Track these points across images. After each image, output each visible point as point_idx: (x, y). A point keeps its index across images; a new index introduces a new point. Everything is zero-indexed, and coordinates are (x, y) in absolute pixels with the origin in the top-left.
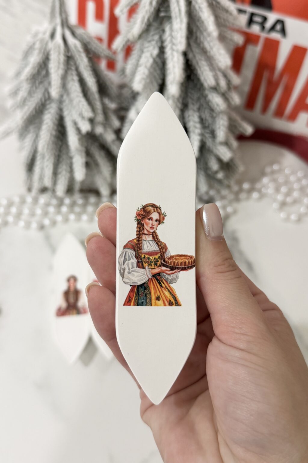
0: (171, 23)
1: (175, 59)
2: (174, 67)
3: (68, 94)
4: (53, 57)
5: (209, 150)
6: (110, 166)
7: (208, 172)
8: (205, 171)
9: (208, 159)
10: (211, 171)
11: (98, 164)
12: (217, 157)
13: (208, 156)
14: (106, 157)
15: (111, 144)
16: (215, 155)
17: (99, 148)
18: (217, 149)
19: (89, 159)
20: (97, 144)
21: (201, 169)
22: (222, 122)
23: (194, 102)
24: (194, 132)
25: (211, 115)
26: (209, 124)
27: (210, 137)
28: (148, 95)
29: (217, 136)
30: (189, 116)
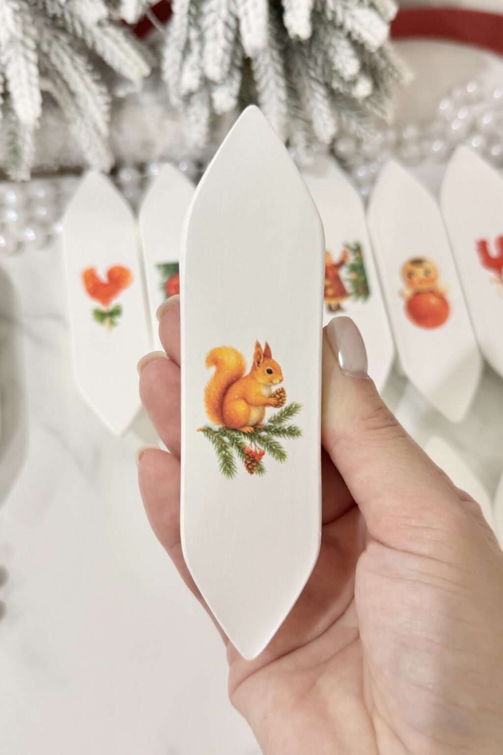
5: (333, 23)
6: (101, 93)
7: (336, 85)
8: (327, 85)
9: (334, 47)
10: (342, 79)
11: (72, 94)
12: (355, 37)
13: (334, 41)
14: (88, 71)
15: (97, 31)
16: (349, 35)
17: (69, 49)
18: (353, 17)
19: (48, 86)
20: (64, 39)
21: (316, 80)
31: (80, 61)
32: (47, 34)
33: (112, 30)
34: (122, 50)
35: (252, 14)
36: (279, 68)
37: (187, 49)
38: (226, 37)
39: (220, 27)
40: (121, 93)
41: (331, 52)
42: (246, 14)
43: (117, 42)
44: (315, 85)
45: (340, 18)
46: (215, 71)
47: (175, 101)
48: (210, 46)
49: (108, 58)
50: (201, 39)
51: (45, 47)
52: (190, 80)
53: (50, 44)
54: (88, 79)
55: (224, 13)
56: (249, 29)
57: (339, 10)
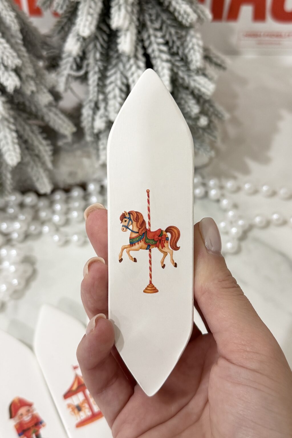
6: (48, 145)
9: (184, 99)
12: (196, 92)
16: (192, 92)
18: (194, 80)
22: (194, 40)
23: (154, 17)
24: (159, 57)
25: (179, 36)
26: (178, 48)
27: (183, 66)
28: (90, 7)
29: (192, 61)
30: (149, 37)
34: (60, 119)
39: (117, 92)
40: (60, 143)
42: (134, 81)
45: (187, 82)
48: (111, 103)
50: (105, 99)
52: (100, 124)
57: (186, 78)
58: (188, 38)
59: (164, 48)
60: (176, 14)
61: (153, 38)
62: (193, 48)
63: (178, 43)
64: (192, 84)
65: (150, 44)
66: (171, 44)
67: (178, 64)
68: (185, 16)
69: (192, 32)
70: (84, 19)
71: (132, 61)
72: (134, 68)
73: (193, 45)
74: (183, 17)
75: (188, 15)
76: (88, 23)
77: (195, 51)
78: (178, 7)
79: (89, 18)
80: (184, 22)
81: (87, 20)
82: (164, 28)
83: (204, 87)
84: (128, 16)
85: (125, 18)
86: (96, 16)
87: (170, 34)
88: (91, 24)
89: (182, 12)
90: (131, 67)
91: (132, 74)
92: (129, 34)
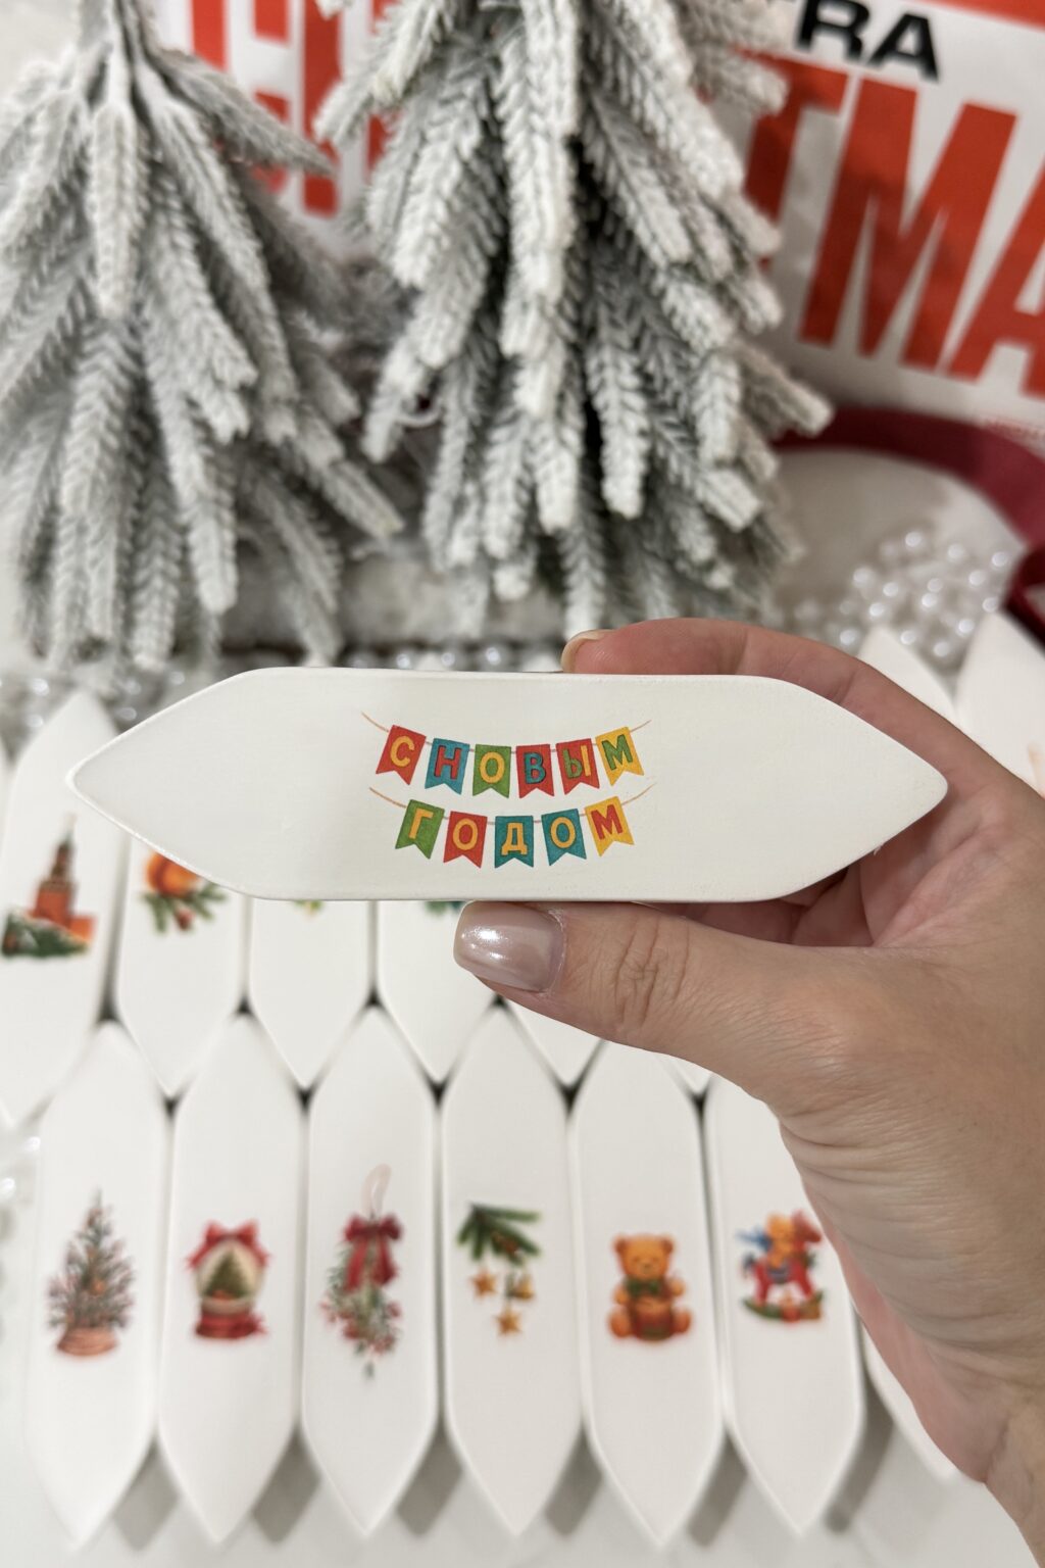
0: (521, 32)
1: (542, 163)
2: (538, 192)
3: (161, 302)
4: (100, 167)
5: (679, 486)
6: (329, 552)
7: (681, 565)
8: (670, 563)
9: (679, 518)
10: (690, 562)
11: (284, 550)
12: (708, 511)
13: (679, 509)
14: (310, 520)
15: (327, 473)
16: (702, 506)
17: (283, 490)
18: (707, 483)
19: (248, 532)
20: (275, 476)
21: (654, 555)
22: (719, 386)
23: (619, 316)
24: (621, 422)
25: (682, 364)
26: (677, 395)
27: (682, 440)
28: (451, 293)
29: (704, 437)
30: (601, 367)
31: (299, 508)
32: (250, 468)
33: (348, 469)
34: (361, 494)
35: (555, 480)
36: (597, 539)
37: (459, 505)
38: (518, 500)
39: (509, 487)
40: (358, 553)
41: (674, 525)
42: (547, 477)
43: (354, 484)
44: (650, 564)
45: (687, 482)
46: (498, 545)
47: (438, 566)
48: (492, 510)
49: (341, 505)
50: (482, 496)
51: (247, 487)
52: (461, 550)
53: (254, 482)
54: (310, 533)
55: (516, 468)
56: (550, 501)
57: (687, 472)
58: (703, 380)
59: (637, 402)
60: (676, 322)
61: (609, 373)
62: (712, 404)
63: (677, 384)
64: (701, 493)
65: (602, 384)
66: (658, 384)
67: (670, 435)
68: (698, 332)
69: (715, 363)
70: (434, 323)
71: (547, 429)
72: (550, 447)
73: (713, 397)
74: (691, 334)
75: (706, 329)
76: (441, 334)
77: (715, 413)
78: (681, 309)
79: (447, 321)
80: (694, 343)
81: (440, 326)
82: (646, 343)
83: (729, 504)
84: (545, 329)
85: (536, 332)
86: (465, 316)
87: (660, 363)
88: (449, 336)
89: (691, 321)
90: (544, 440)
91: (547, 459)
92: (544, 370)
